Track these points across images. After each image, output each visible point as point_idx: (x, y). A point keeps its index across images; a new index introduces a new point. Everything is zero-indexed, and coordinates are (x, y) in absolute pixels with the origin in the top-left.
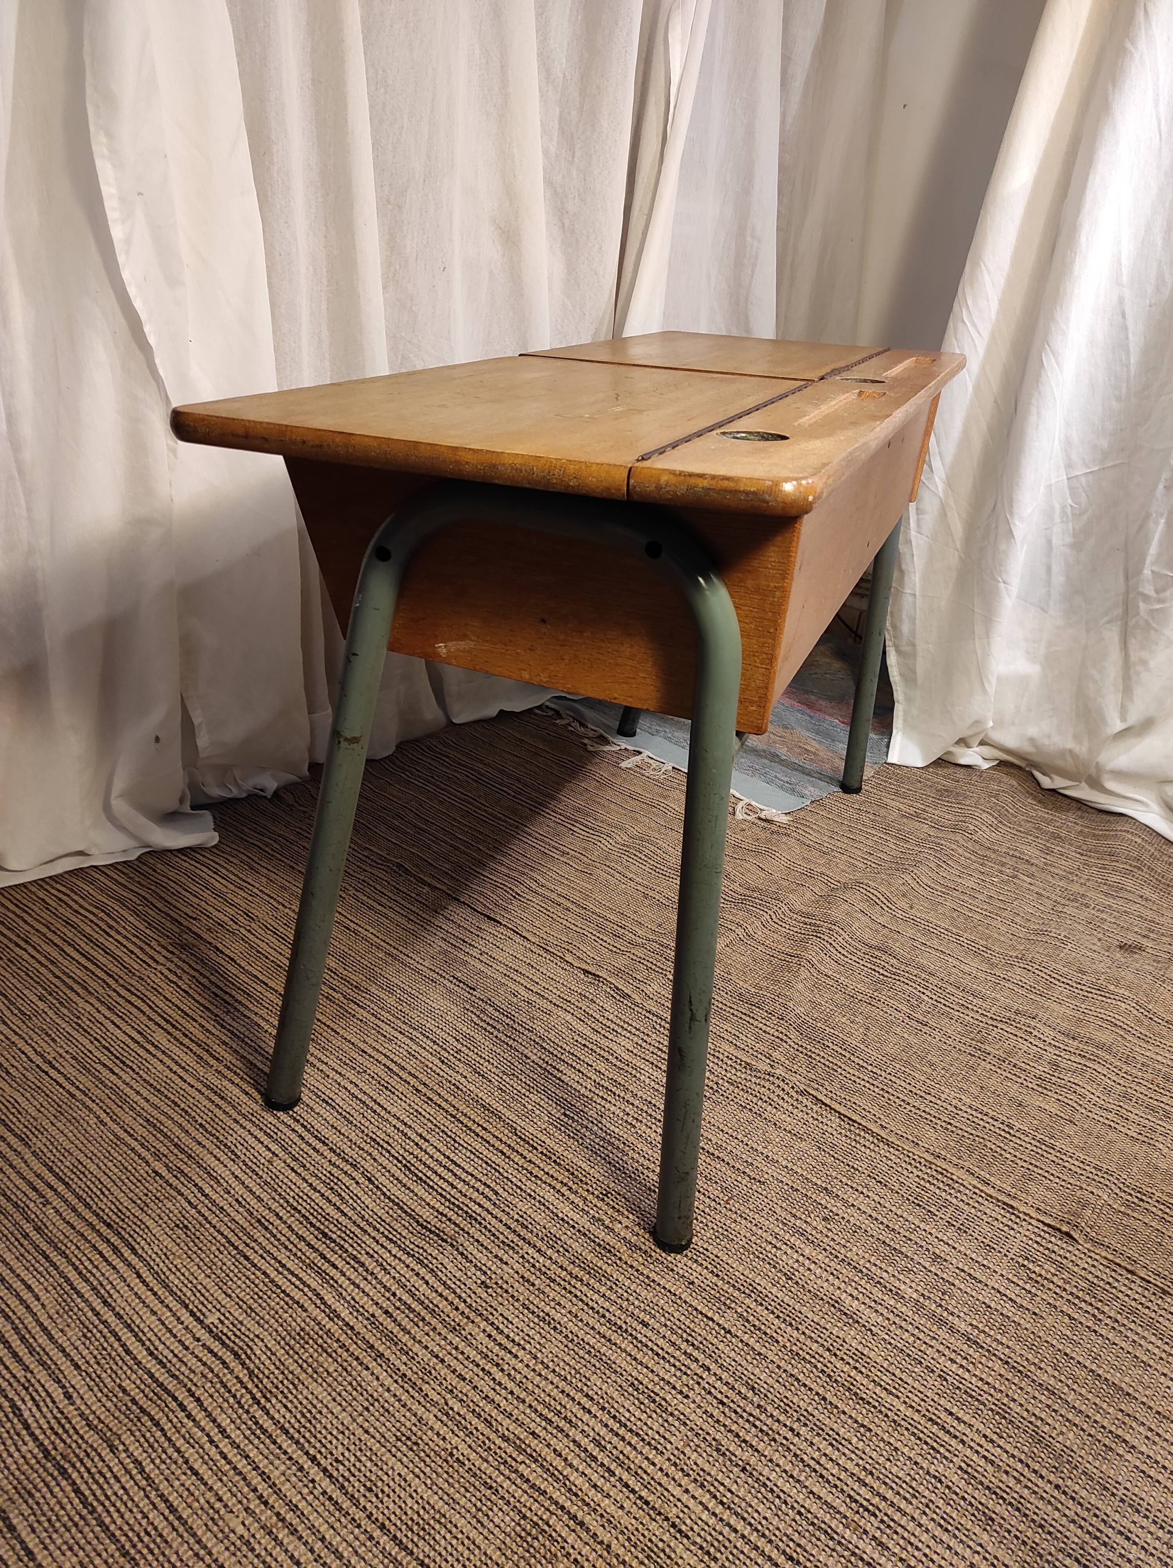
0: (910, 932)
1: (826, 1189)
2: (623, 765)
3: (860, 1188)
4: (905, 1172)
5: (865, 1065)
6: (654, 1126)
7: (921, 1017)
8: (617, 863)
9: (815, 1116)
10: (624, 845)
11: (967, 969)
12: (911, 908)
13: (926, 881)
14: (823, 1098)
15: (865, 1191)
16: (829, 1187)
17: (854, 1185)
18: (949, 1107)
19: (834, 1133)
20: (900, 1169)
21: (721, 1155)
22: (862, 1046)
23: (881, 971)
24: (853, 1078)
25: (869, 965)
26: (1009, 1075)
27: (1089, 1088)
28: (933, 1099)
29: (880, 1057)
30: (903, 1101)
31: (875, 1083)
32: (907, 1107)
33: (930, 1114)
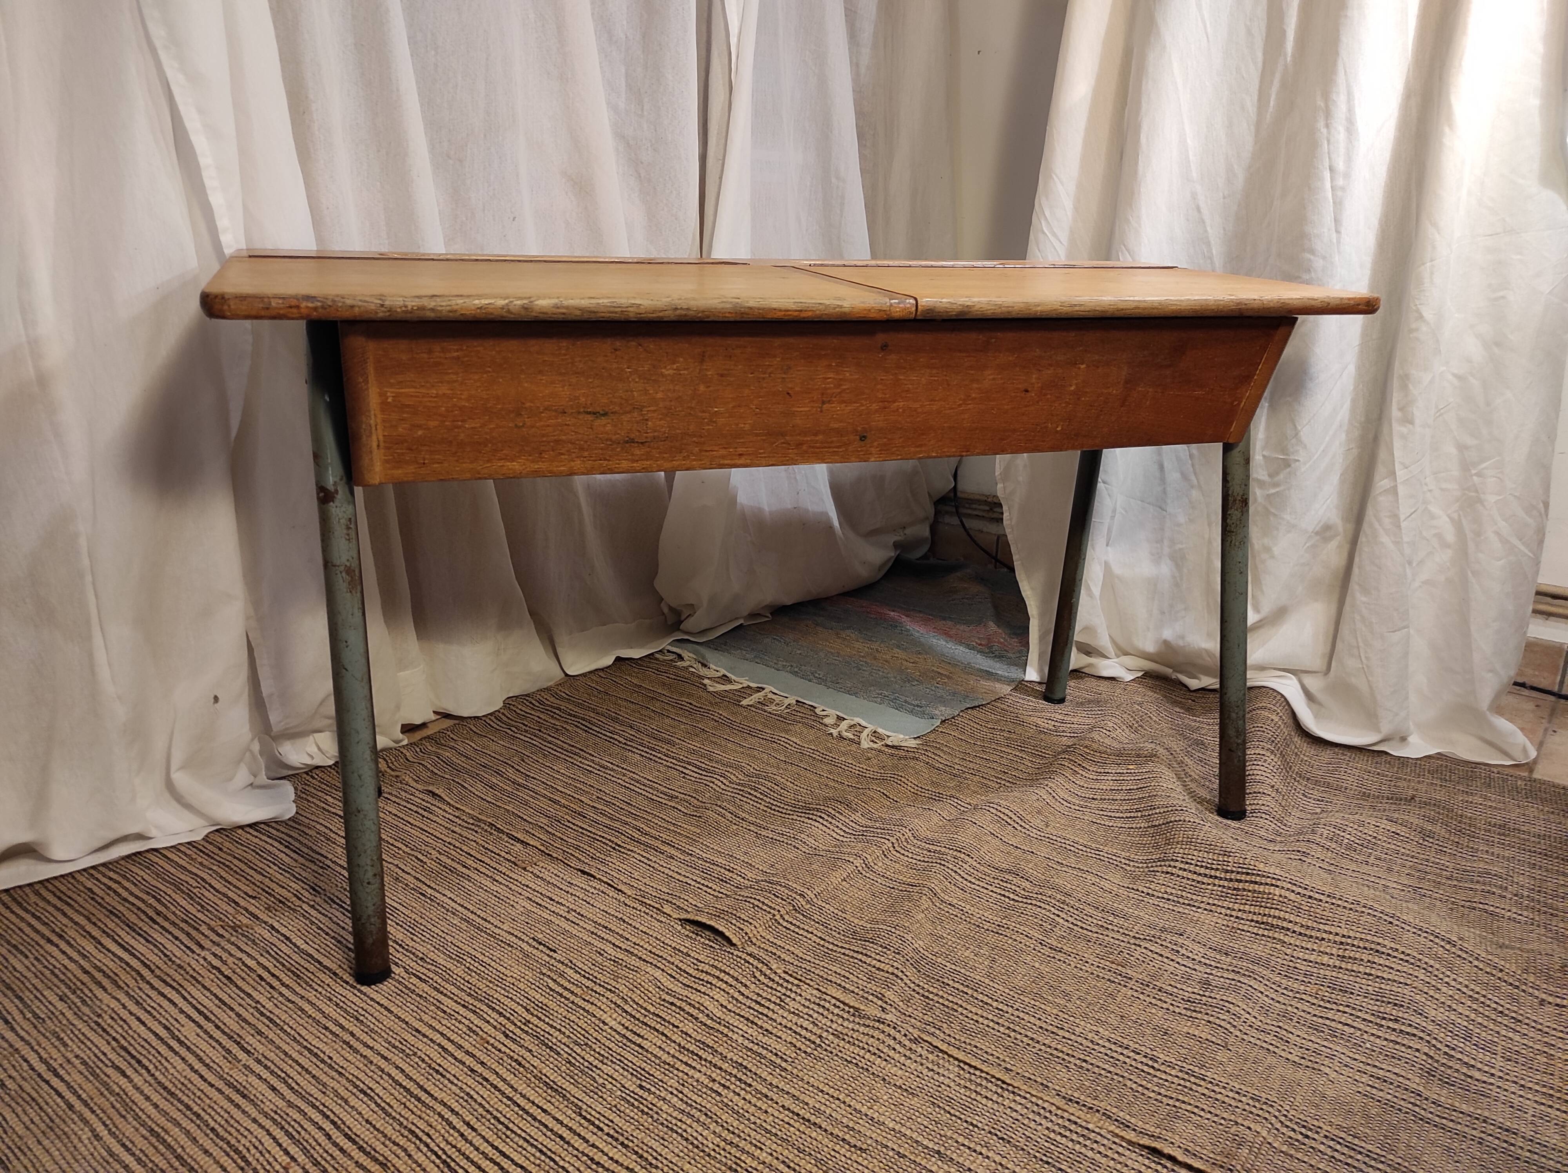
0: (1044, 851)
1: (938, 1152)
2: (744, 702)
3: (978, 1148)
4: (1033, 1124)
6: (742, 1093)
7: (1055, 943)
8: (729, 802)
9: (930, 1066)
10: (739, 784)
11: (1107, 885)
12: (1047, 826)
13: (1062, 794)
14: (939, 1044)
15: (984, 1151)
16: (942, 1149)
17: (972, 1145)
18: (1084, 1042)
19: (952, 1084)
20: (1026, 1122)
21: (818, 1121)
22: (987, 981)
23: (1012, 896)
24: (975, 1017)
25: (998, 891)
26: (1153, 1001)
27: (1245, 1007)
28: (1067, 1035)
29: (1007, 991)
30: (1032, 1039)
31: (1000, 1021)
32: (1036, 1045)
33: (1062, 1052)
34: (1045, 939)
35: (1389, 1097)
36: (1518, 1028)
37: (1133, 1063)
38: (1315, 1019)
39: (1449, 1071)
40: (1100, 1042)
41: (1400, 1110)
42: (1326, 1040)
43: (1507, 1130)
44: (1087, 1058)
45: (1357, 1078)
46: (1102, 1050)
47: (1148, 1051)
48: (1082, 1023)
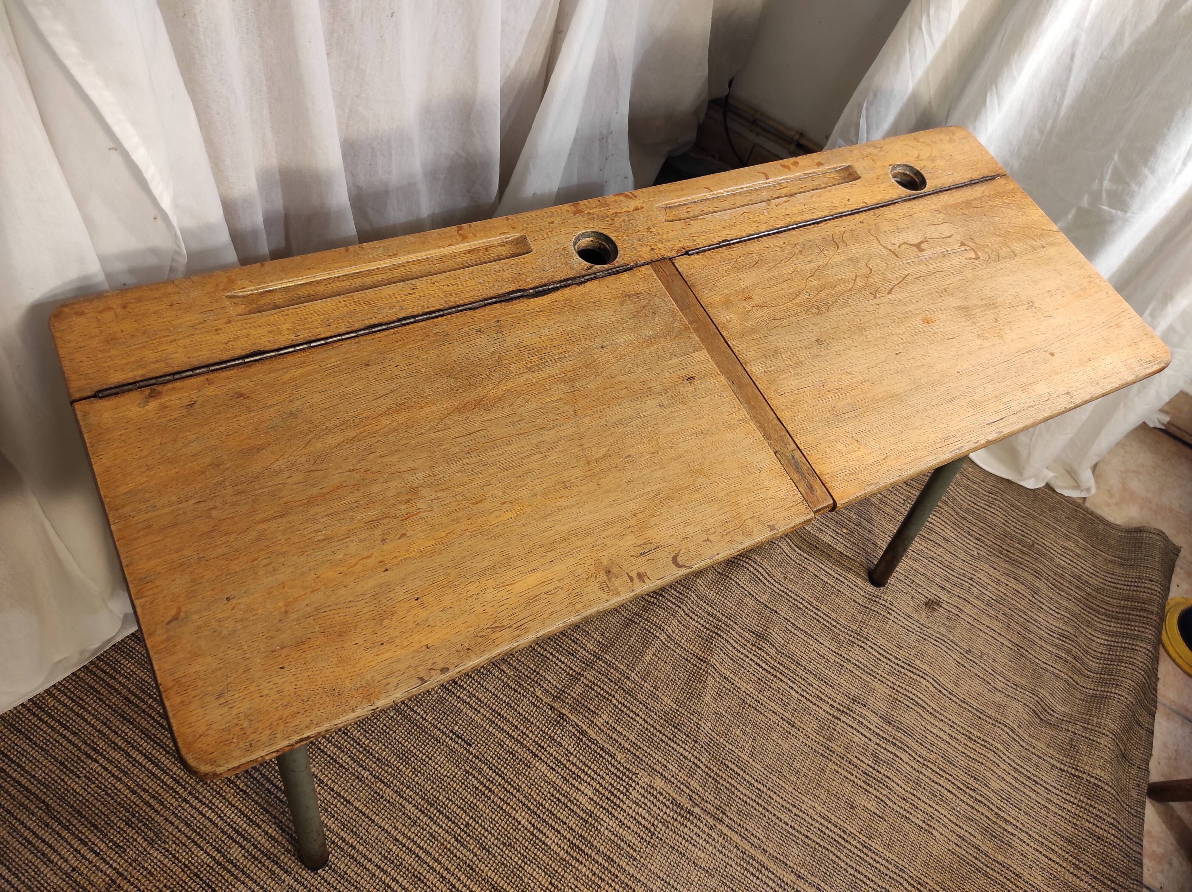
5: (753, 782)
7: (790, 717)
9: (720, 848)
11: (822, 651)
18: (807, 818)
23: (763, 665)
24: (744, 799)
26: (846, 773)
28: (797, 812)
29: (763, 770)
30: (778, 818)
31: (760, 801)
32: (781, 824)
33: (794, 829)
34: (784, 713)
35: (964, 853)
36: (1036, 789)
37: (834, 836)
38: (933, 784)
39: (996, 827)
40: (816, 817)
41: (968, 863)
42: (938, 804)
43: (1017, 875)
44: (809, 834)
45: (950, 837)
46: (817, 825)
47: (842, 823)
48: (806, 800)
